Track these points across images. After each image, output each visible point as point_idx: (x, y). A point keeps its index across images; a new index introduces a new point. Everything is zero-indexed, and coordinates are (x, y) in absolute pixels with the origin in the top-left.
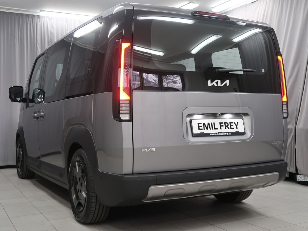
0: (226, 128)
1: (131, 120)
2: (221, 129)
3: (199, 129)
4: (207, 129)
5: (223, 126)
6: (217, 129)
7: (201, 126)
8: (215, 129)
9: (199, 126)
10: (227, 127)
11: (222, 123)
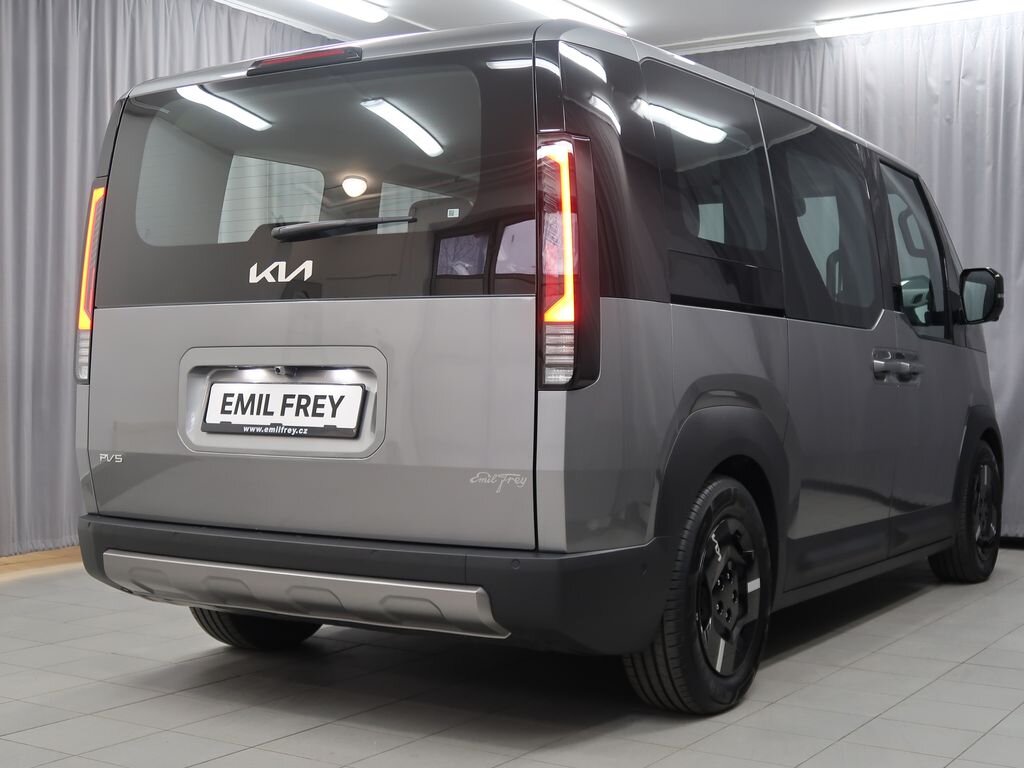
0: (297, 414)
1: (88, 381)
2: (283, 413)
3: (223, 412)
4: (244, 412)
5: (291, 405)
6: (272, 413)
7: (230, 404)
8: (266, 413)
9: (225, 403)
10: (301, 410)
11: (293, 396)
